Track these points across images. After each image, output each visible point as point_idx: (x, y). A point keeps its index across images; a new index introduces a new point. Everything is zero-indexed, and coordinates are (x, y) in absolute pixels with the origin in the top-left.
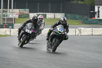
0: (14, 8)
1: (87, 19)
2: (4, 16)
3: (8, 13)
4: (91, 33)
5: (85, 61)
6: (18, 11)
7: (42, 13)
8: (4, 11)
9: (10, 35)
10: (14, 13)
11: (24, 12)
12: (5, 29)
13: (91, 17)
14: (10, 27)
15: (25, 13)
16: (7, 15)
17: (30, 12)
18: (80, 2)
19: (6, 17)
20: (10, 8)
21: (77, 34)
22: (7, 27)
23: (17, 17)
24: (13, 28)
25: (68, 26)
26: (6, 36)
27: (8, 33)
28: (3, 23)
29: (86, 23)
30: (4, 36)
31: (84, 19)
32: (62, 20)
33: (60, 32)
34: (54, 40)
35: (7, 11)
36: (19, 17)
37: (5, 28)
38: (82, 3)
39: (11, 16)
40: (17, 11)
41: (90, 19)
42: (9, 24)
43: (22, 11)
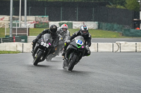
0: (28, 15)
1: (129, 30)
2: (14, 25)
3: (20, 22)
4: (134, 49)
5: (126, 88)
6: (34, 19)
7: (66, 22)
8: (14, 19)
9: (23, 52)
10: (28, 22)
11: (42, 19)
12: (16, 43)
13: (135, 27)
14: (23, 40)
15: (43, 21)
16: (18, 24)
17: (50, 20)
18: (118, 7)
19: (17, 27)
20: (23, 14)
21: (115, 50)
22: (18, 40)
23: (32, 26)
24: (26, 41)
25: (90, 38)
26: (17, 52)
27: (20, 49)
28: (13, 35)
29: (127, 36)
30: (14, 52)
31: (125, 30)
32: (83, 29)
33: (79, 45)
34: (71, 55)
35: (18, 19)
36: (35, 27)
37: (16, 41)
38: (122, 7)
39: (23, 26)
40: (32, 18)
41: (132, 30)
42: (21, 36)
43: (39, 18)
